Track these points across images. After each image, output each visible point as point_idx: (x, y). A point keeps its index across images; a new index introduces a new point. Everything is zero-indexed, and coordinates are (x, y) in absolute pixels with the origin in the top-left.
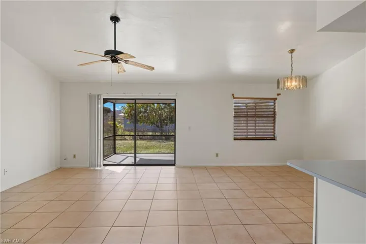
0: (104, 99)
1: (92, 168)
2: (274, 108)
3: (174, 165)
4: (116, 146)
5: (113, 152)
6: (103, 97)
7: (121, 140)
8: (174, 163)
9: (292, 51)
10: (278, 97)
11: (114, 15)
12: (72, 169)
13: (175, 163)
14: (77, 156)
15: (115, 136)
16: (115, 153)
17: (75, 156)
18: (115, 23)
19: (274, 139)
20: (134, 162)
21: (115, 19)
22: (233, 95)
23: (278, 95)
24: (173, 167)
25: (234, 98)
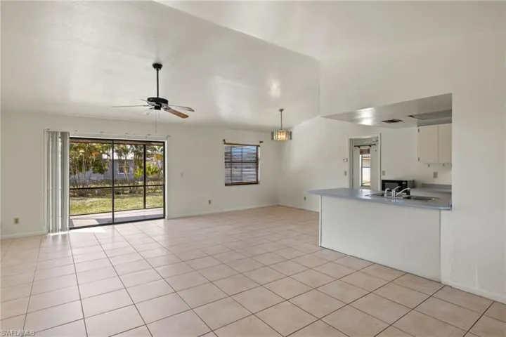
2: (257, 153)
3: (164, 218)
6: (70, 136)
8: (163, 216)
9: (281, 110)
10: (261, 144)
11: (158, 63)
13: (165, 216)
17: (17, 221)
18: (158, 70)
19: (257, 183)
21: (158, 66)
22: (224, 140)
23: (261, 142)
24: (162, 220)
25: (225, 143)
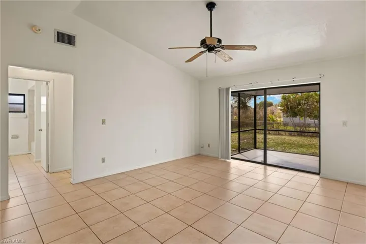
0: (232, 92)
1: (222, 159)
3: (318, 174)
4: (267, 140)
5: (253, 146)
6: (231, 91)
7: (274, 134)
8: (318, 172)
12: (207, 156)
13: (320, 172)
14: (210, 146)
15: (255, 130)
16: (255, 148)
20: (263, 160)
